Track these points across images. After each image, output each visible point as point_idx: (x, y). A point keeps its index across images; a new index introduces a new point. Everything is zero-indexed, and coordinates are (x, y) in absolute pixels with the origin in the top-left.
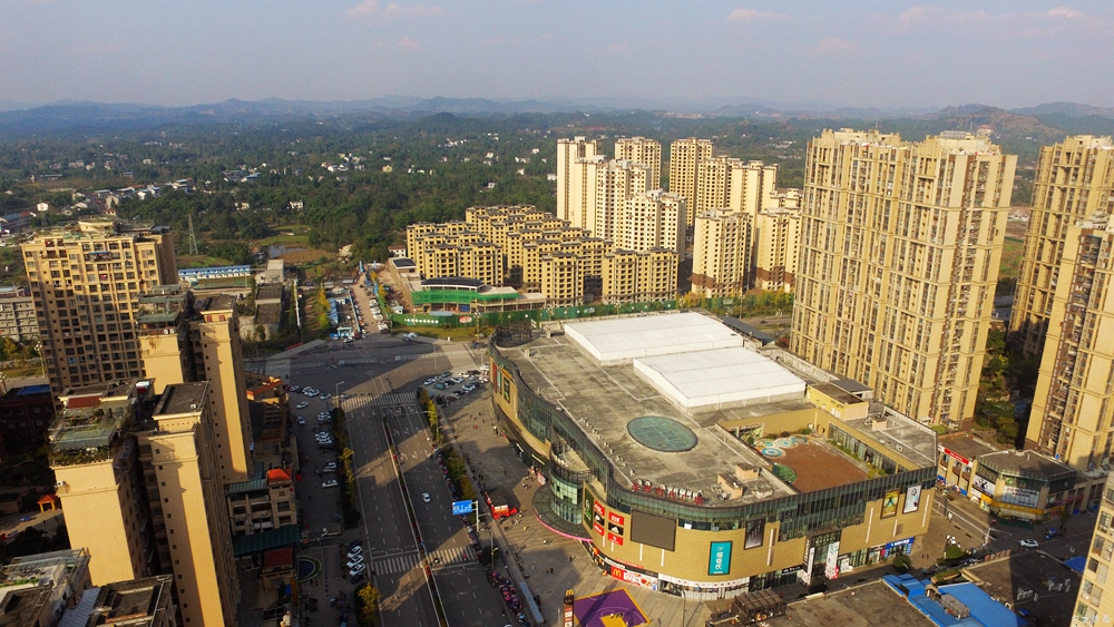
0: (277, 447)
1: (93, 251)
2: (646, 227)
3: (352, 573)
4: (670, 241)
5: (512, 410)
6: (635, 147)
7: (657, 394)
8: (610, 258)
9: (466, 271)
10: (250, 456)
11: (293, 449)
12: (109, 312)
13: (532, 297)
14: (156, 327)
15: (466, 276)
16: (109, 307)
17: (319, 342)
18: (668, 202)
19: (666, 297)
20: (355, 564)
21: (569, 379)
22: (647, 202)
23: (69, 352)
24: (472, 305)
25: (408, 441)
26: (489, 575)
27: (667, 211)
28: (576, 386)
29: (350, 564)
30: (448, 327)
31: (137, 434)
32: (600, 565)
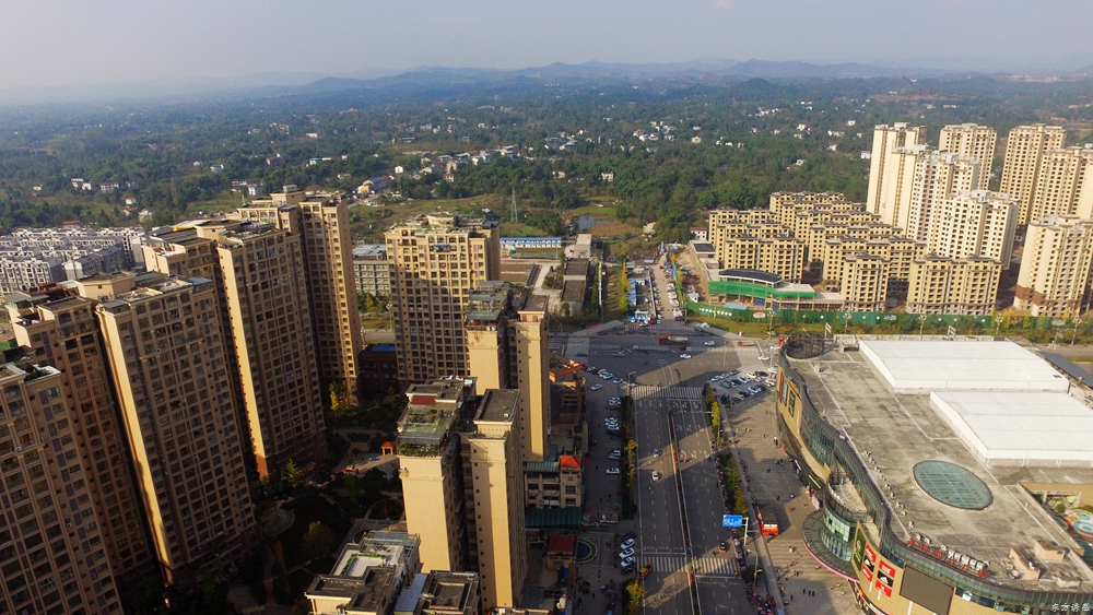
0: (571, 431)
1: (436, 243)
2: (966, 230)
3: (623, 564)
4: (994, 249)
5: (795, 423)
6: (965, 136)
7: (953, 435)
8: (920, 264)
9: (764, 264)
10: (547, 439)
11: (585, 434)
12: (444, 296)
13: (830, 297)
14: (481, 324)
15: (764, 269)
16: (445, 291)
17: (616, 323)
18: (996, 204)
19: (981, 310)
20: (626, 556)
21: (857, 404)
22: (970, 204)
23: (412, 323)
24: (767, 300)
25: (689, 438)
26: (749, 594)
27: (994, 214)
28: (865, 413)
29: (622, 555)
30: (741, 321)
31: (461, 434)
32: (864, 608)
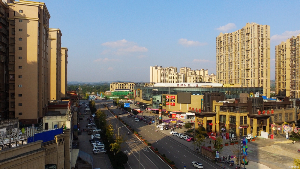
5: (140, 99)
18: (180, 74)
22: (174, 74)
27: (180, 76)
